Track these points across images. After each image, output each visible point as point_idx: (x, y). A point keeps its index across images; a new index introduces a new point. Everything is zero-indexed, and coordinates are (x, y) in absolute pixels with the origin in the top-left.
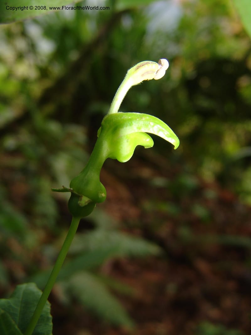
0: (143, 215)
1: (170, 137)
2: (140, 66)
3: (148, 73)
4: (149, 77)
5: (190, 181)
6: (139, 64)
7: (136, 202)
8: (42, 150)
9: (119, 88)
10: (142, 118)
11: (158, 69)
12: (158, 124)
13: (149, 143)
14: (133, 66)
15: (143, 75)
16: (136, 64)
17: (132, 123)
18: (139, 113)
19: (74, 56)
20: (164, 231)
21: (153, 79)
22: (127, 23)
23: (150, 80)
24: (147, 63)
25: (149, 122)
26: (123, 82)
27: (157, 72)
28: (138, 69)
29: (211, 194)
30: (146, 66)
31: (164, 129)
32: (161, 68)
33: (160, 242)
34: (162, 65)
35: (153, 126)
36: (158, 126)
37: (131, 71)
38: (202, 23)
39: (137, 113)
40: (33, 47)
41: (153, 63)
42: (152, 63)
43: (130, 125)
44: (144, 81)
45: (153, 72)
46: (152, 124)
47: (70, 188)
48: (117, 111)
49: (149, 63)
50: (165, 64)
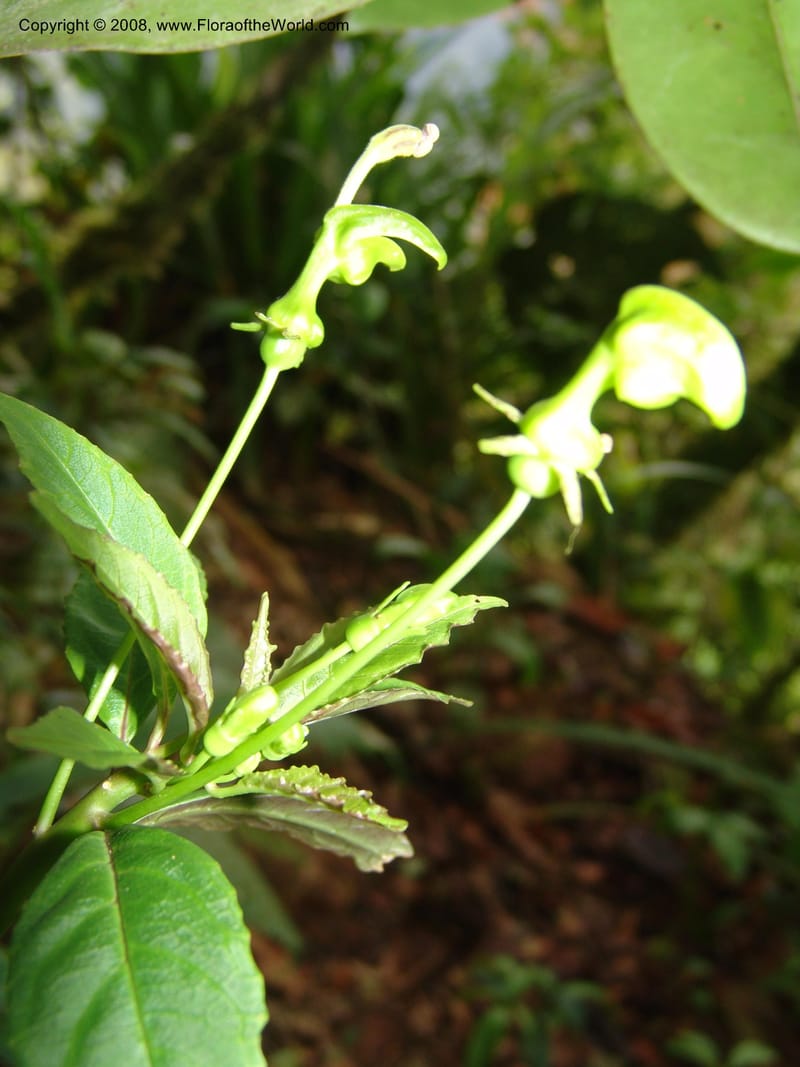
2: (390, 133)
3: (403, 143)
4: (406, 152)
6: (390, 129)
11: (421, 140)
12: (413, 225)
13: (397, 260)
14: (381, 132)
15: (395, 147)
18: (385, 207)
21: (413, 156)
23: (407, 157)
24: (404, 129)
26: (361, 156)
27: (419, 144)
28: (387, 136)
30: (401, 132)
31: (422, 234)
32: (426, 138)
34: (428, 134)
35: (406, 229)
36: (414, 228)
37: (376, 139)
41: (414, 129)
42: (411, 128)
44: (396, 159)
45: (411, 143)
46: (404, 224)
48: (350, 201)
49: (407, 129)
50: (433, 131)
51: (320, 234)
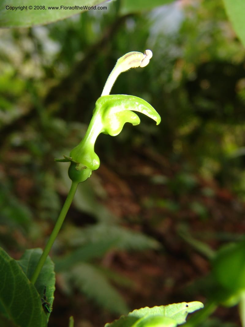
0: (143, 211)
1: (153, 114)
2: (128, 56)
3: (134, 61)
4: (135, 65)
5: (189, 179)
6: (127, 54)
7: (136, 199)
8: (47, 146)
9: (110, 75)
10: (128, 99)
11: (143, 59)
12: (142, 103)
13: (136, 121)
14: (122, 56)
15: (130, 63)
16: (125, 54)
17: (120, 102)
18: (126, 95)
19: (79, 57)
20: (163, 227)
21: (139, 67)
22: (130, 26)
23: (136, 68)
24: (134, 54)
25: (134, 102)
26: (113, 69)
27: (142, 61)
28: (126, 58)
29: (209, 192)
30: (133, 55)
31: (147, 108)
32: (146, 57)
33: (159, 238)
34: (147, 55)
35: (138, 105)
36: (143, 105)
37: (120, 60)
38: (204, 27)
39: (125, 95)
40: (39, 48)
41: (139, 53)
42: (137, 53)
43: (119, 104)
44: (131, 69)
45: (138, 61)
46: (137, 103)
47: (69, 157)
48: (109, 93)
49: (136, 53)
50: (149, 54)
51: (95, 111)
